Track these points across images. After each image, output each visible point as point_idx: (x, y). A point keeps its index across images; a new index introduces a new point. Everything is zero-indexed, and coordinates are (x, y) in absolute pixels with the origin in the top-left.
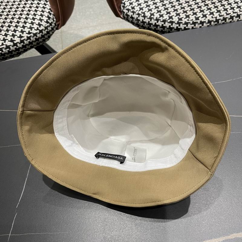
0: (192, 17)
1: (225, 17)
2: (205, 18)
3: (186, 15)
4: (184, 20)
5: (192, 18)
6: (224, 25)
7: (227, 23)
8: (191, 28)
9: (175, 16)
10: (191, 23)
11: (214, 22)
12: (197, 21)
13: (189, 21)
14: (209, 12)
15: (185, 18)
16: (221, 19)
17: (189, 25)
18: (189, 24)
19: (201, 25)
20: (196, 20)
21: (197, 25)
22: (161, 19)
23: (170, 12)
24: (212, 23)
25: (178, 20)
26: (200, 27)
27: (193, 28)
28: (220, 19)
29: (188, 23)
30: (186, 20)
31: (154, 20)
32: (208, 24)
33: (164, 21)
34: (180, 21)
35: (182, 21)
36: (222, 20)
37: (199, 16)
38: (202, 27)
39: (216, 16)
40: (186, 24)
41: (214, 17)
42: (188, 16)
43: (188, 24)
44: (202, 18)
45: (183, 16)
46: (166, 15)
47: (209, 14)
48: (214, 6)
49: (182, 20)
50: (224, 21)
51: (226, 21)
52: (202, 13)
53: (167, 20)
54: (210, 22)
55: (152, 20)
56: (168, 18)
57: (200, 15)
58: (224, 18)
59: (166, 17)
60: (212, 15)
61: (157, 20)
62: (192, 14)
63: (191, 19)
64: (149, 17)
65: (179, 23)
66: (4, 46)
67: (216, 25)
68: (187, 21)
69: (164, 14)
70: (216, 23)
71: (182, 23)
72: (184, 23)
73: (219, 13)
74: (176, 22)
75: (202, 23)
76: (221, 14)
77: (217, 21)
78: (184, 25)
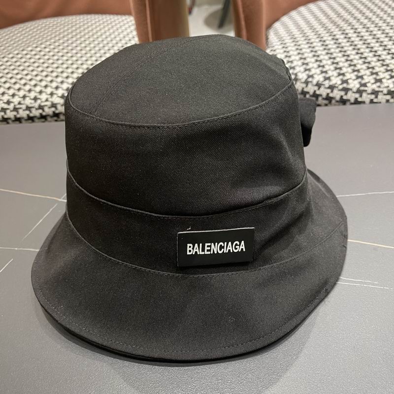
0: (387, 83)
4: (371, 87)
8: (384, 101)
10: (385, 91)
13: (381, 89)
15: (373, 84)
17: (380, 96)
18: (380, 93)
22: (327, 83)
23: (345, 74)
25: (358, 86)
27: (388, 101)
29: (378, 92)
30: (375, 87)
31: (313, 85)
33: (332, 88)
34: (362, 88)
35: (366, 89)
40: (375, 93)
42: (379, 81)
43: (378, 94)
45: (369, 79)
46: (337, 77)
49: (367, 86)
53: (337, 86)
55: (310, 86)
56: (339, 82)
59: (336, 81)
61: (319, 85)
63: (386, 85)
64: (303, 80)
65: (360, 92)
68: (377, 89)
69: (333, 76)
71: (366, 91)
72: (369, 91)
74: (355, 90)
78: (369, 96)
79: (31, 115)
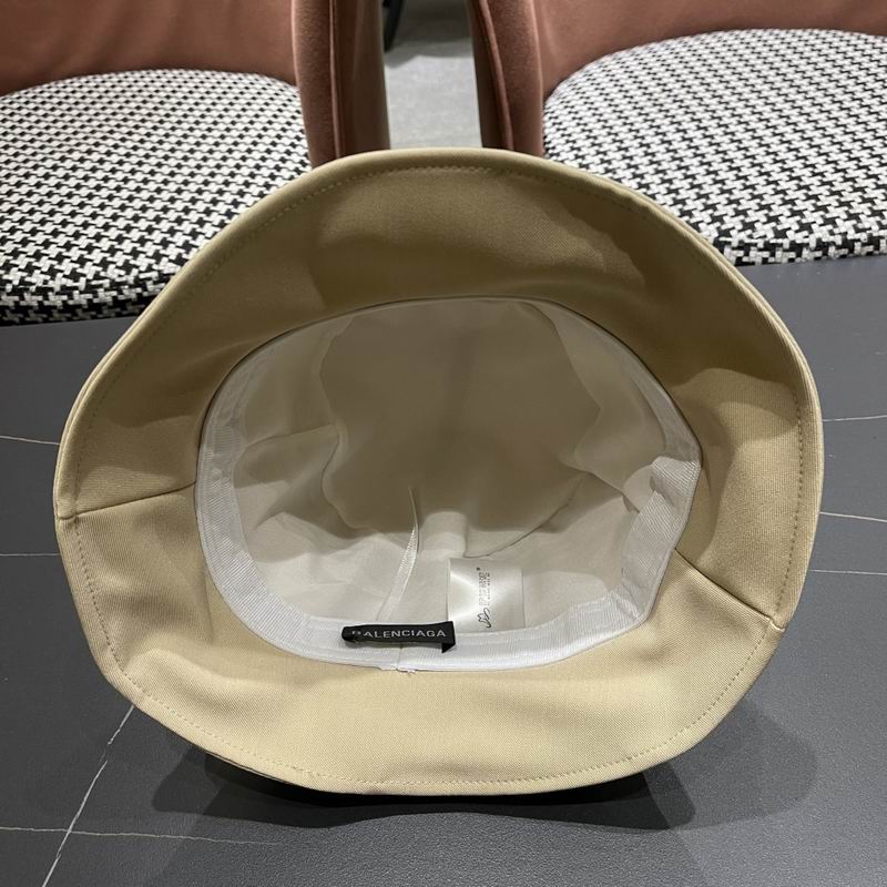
1: (875, 235)
2: (805, 233)
3: (742, 221)
4: (737, 237)
5: (765, 231)
6: (872, 259)
7: (881, 254)
8: (759, 260)
9: (709, 224)
10: (761, 245)
11: (838, 248)
12: (780, 241)
13: (753, 241)
14: (822, 216)
15: (740, 231)
16: (862, 239)
17: (753, 253)
18: (752, 248)
19: (792, 255)
20: (776, 237)
21: (779, 253)
24: (832, 250)
25: (716, 235)
26: (791, 260)
27: (765, 261)
28: (859, 240)
29: (750, 245)
30: (743, 236)
32: (819, 254)
34: (723, 239)
35: (729, 239)
36: (864, 245)
37: (786, 226)
38: (798, 260)
39: (843, 230)
40: (745, 247)
41: (836, 231)
42: (750, 226)
43: (750, 250)
44: (797, 232)
45: (732, 222)
47: (821, 221)
48: (837, 200)
49: (731, 236)
50: (871, 248)
51: (877, 247)
52: (798, 218)
54: (822, 246)
57: (789, 223)
58: (871, 236)
60: (830, 227)
62: (765, 220)
63: (762, 234)
66: (154, 275)
67: (843, 257)
68: (747, 241)
70: (844, 251)
71: (729, 243)
72: (735, 244)
73: (854, 222)
75: (797, 248)
76: (860, 226)
77: (848, 244)
78: (735, 252)
79: (121, 297)
